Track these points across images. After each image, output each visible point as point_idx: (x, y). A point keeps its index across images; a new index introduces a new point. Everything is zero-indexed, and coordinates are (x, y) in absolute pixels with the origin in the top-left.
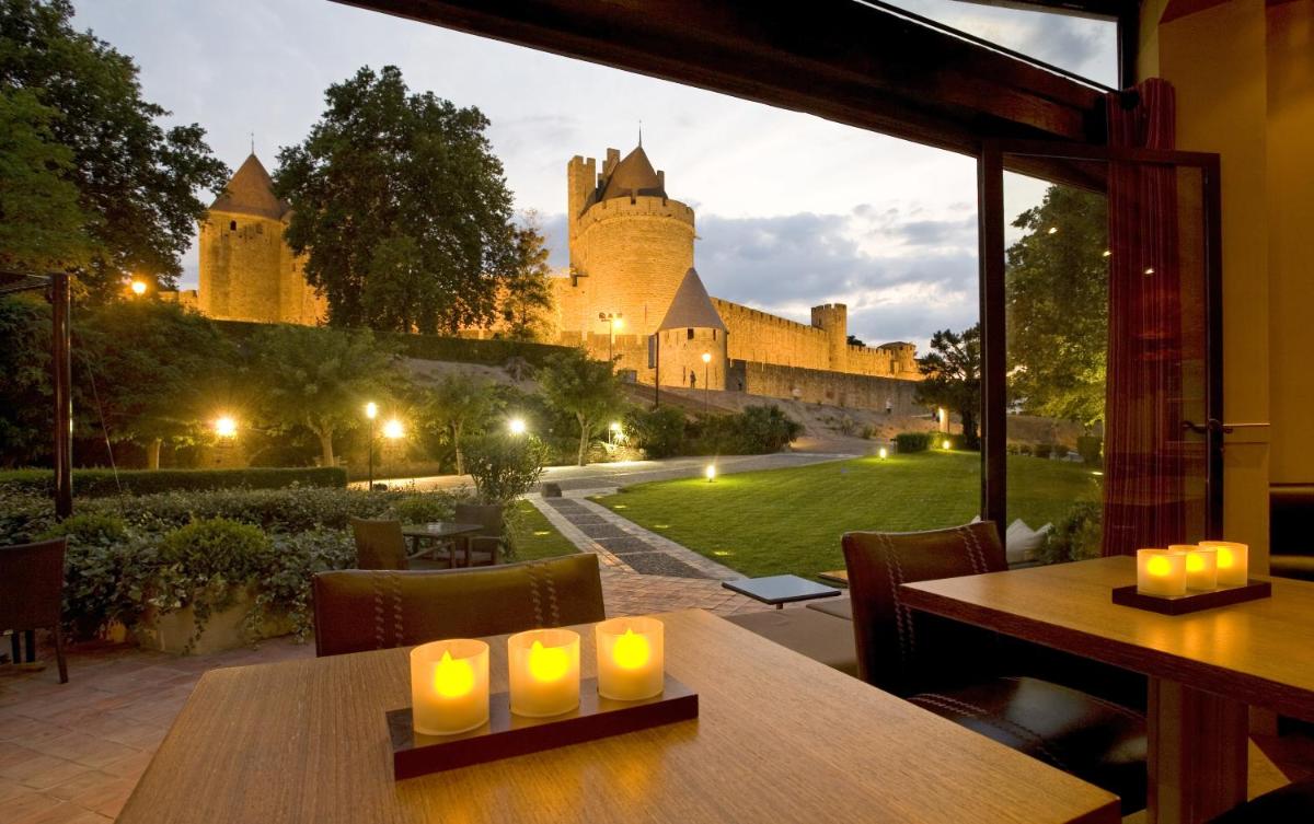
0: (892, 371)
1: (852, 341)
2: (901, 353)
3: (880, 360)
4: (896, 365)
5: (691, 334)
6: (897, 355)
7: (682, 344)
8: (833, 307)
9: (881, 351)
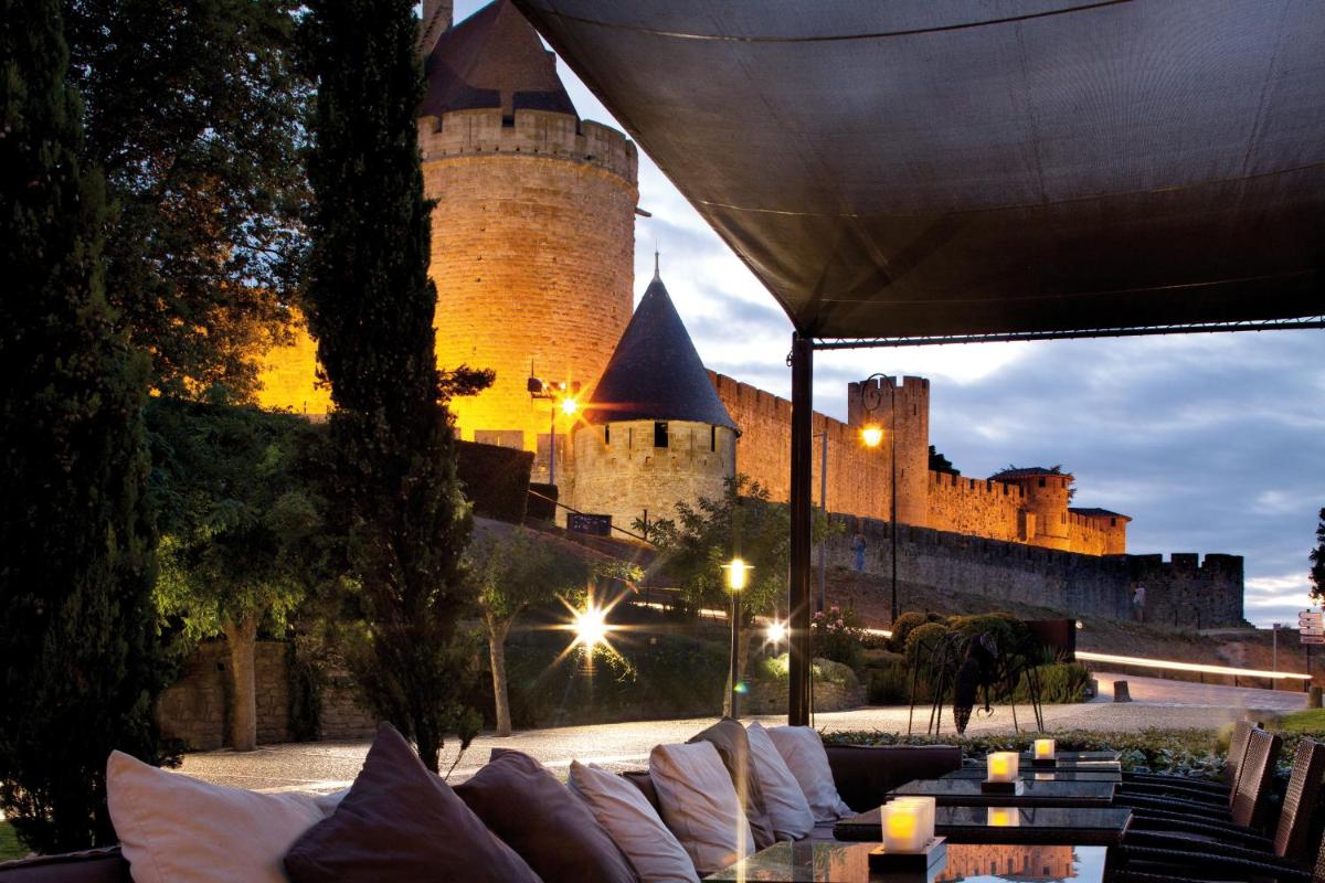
0: (1022, 533)
1: (938, 464)
2: (1041, 494)
3: (997, 509)
4: (1031, 519)
5: (661, 439)
6: (1032, 499)
7: (640, 458)
8: (900, 383)
9: (998, 488)
